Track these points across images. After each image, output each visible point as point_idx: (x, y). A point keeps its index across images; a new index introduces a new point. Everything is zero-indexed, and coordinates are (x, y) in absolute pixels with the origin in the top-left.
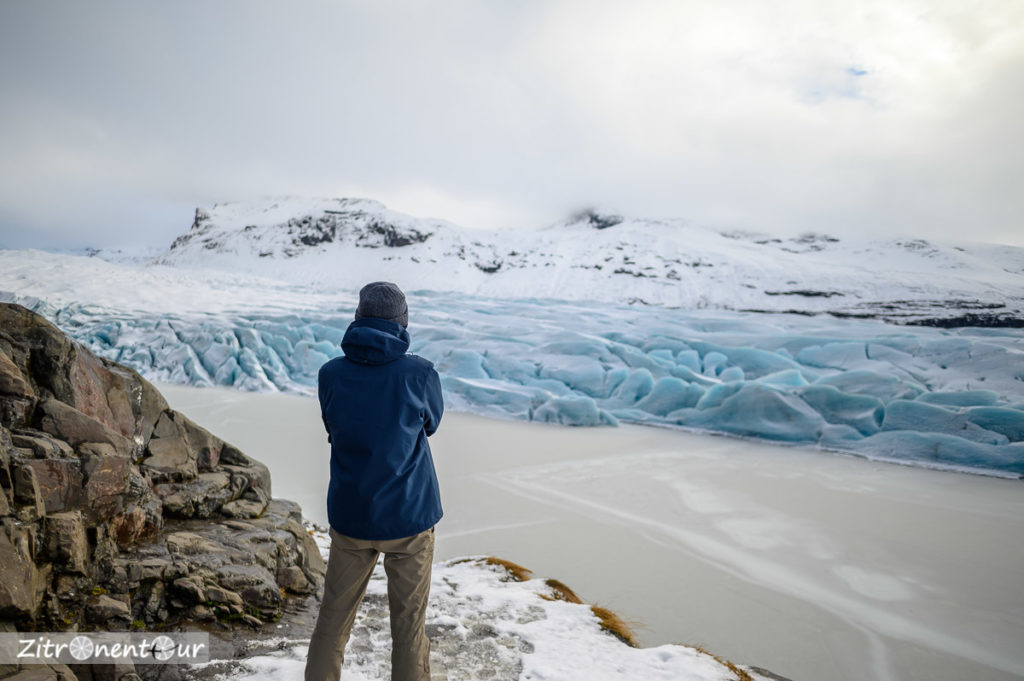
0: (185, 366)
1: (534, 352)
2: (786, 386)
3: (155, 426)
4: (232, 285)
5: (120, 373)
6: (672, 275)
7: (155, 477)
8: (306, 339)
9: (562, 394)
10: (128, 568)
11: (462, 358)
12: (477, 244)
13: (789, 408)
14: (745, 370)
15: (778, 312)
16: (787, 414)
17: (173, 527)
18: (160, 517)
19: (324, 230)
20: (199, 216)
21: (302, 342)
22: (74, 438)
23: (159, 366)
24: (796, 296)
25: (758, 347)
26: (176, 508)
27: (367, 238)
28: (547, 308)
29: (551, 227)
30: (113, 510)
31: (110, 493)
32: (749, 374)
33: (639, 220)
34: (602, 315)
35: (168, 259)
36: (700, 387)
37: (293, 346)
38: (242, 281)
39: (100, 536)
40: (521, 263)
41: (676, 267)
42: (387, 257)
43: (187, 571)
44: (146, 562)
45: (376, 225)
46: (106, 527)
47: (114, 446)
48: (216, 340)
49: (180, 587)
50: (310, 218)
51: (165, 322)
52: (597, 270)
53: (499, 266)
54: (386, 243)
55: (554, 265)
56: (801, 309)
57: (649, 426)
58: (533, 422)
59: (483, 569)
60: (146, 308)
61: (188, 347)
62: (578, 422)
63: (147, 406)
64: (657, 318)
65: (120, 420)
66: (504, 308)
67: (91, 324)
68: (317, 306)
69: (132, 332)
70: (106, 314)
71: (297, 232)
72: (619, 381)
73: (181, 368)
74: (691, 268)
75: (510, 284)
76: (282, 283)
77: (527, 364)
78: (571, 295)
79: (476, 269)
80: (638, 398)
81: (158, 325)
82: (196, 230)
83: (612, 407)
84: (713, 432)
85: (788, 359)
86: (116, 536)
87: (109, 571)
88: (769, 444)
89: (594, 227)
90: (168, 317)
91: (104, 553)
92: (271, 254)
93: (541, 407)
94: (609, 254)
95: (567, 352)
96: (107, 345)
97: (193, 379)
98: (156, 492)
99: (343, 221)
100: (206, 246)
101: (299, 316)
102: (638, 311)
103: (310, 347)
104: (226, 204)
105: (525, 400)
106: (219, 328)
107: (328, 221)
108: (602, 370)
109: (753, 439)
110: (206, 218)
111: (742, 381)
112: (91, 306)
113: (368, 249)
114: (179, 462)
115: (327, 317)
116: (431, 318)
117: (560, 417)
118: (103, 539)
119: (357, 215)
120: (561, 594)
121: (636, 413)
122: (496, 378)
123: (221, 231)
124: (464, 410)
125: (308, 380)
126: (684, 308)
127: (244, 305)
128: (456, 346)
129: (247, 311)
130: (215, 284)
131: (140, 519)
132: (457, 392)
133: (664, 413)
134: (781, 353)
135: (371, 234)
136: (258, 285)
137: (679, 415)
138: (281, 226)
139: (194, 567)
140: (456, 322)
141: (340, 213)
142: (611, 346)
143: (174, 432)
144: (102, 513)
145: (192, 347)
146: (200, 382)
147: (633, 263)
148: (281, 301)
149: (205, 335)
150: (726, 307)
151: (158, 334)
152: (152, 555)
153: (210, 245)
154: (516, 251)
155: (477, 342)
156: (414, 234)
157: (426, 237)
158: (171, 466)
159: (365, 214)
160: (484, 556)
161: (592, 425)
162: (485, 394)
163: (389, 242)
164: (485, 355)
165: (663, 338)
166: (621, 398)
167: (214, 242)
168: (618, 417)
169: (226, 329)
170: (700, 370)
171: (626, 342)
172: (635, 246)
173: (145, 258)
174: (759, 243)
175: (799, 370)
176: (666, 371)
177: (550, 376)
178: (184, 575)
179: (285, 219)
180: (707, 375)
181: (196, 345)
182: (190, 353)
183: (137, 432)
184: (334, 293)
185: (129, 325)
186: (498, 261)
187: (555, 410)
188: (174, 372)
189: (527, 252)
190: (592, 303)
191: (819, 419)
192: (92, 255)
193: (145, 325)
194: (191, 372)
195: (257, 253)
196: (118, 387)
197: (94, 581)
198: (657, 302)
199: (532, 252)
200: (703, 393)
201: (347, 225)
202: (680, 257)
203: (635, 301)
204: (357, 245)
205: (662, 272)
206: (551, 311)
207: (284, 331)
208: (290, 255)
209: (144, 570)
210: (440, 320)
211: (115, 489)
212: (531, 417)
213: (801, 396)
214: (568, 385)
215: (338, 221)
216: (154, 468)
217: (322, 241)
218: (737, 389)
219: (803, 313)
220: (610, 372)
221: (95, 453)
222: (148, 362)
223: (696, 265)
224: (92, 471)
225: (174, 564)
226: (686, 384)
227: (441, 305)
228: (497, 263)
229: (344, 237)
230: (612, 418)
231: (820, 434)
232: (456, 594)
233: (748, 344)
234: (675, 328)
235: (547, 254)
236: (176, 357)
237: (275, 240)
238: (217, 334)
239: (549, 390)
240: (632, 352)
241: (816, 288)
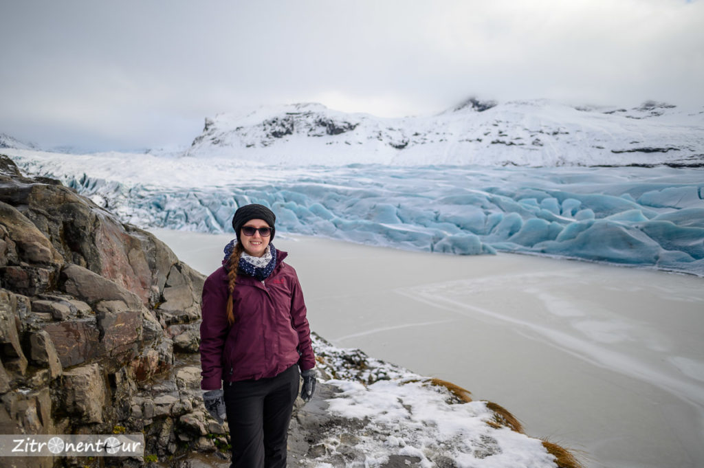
0: (206, 221)
1: (434, 204)
2: (630, 222)
3: (167, 277)
4: (230, 167)
5: (138, 237)
6: (537, 142)
7: (168, 319)
8: (279, 201)
9: (454, 232)
10: (143, 406)
11: (382, 210)
12: (391, 129)
13: (632, 239)
14: (595, 211)
15: (623, 166)
16: (629, 243)
17: (183, 361)
18: (170, 355)
19: (286, 126)
20: (207, 123)
21: (277, 203)
22: (93, 297)
23: (190, 221)
24: (637, 152)
25: (605, 194)
26: (185, 345)
27: (315, 130)
28: (442, 172)
29: (443, 113)
30: (130, 356)
31: (125, 343)
32: (598, 214)
33: (509, 103)
34: (483, 175)
35: (190, 153)
36: (559, 225)
37: (271, 205)
38: (237, 164)
39: (118, 380)
40: (422, 141)
41: (540, 136)
42: (329, 142)
43: (191, 407)
44: (159, 400)
45: (320, 121)
46: (124, 371)
47: (126, 303)
48: (223, 204)
49: (185, 423)
50: (277, 119)
51: (192, 193)
52: (478, 142)
53: (407, 144)
54: (328, 132)
55: (446, 140)
56: (642, 163)
57: (520, 254)
58: (434, 253)
59: (429, 390)
60: (180, 185)
61: (207, 209)
62: (467, 252)
63: (160, 262)
64: (525, 175)
65: (140, 275)
66: (411, 173)
67: (149, 197)
68: (285, 178)
69: (172, 201)
70: (157, 190)
71: (269, 129)
72: (497, 222)
73: (203, 222)
74: (551, 136)
75: (415, 156)
76: (262, 164)
77: (428, 212)
78: (459, 162)
79: (390, 148)
80: (511, 234)
81: (188, 196)
82: (206, 132)
83: (491, 241)
84: (570, 258)
85: (632, 202)
86: (135, 375)
87: (127, 410)
88: (615, 266)
89: (475, 110)
90: (194, 190)
91: (123, 393)
92: (253, 145)
93: (439, 242)
94: (487, 129)
95: (458, 202)
96: (159, 210)
97: (211, 229)
98: (169, 332)
99: (298, 119)
100: (213, 143)
101: (273, 185)
102: (509, 170)
103: (282, 206)
104: (223, 113)
105: (428, 238)
106: (224, 196)
107: (288, 120)
108: (484, 215)
109: (601, 262)
110: (212, 123)
111: (593, 220)
112: (149, 185)
113: (316, 137)
114: (186, 305)
115: (292, 185)
116: (360, 183)
117: (453, 249)
118: (122, 382)
119: (308, 115)
120: (501, 416)
121: (509, 245)
122: (407, 223)
123: (221, 132)
124: (386, 245)
125: (282, 228)
126: (546, 166)
127: (239, 180)
128: (378, 201)
129: (241, 184)
130: (220, 167)
131: (153, 360)
132: (380, 233)
133: (531, 245)
134: (624, 197)
135: (317, 127)
136: (246, 166)
137: (543, 245)
138: (259, 126)
139: (197, 402)
140: (377, 185)
141: (296, 114)
142: (490, 197)
143: (182, 281)
144: (121, 359)
145: (209, 209)
146: (215, 231)
147: (506, 135)
148: (261, 176)
149: (216, 200)
150: (579, 164)
151: (188, 201)
152: (164, 391)
153: (216, 142)
154: (418, 132)
155: (393, 198)
156: (346, 125)
157: (355, 126)
158: (181, 309)
159: (312, 113)
160: (429, 378)
161: (477, 254)
162: (399, 234)
163: (330, 132)
164: (399, 207)
165: (530, 190)
166: (498, 234)
167: (217, 139)
168: (495, 247)
169: (229, 196)
170: (559, 213)
171: (502, 194)
172: (508, 122)
173: (178, 153)
174: (607, 113)
175: (640, 209)
176: (532, 214)
177: (446, 220)
178: (189, 412)
179: (261, 121)
180: (565, 216)
181: (211, 208)
182: (208, 213)
183: (154, 283)
184: (295, 169)
185: (171, 196)
186: (406, 140)
187: (450, 244)
188: (200, 225)
189: (426, 133)
190: (475, 166)
191: (657, 246)
192: (146, 153)
193: (181, 196)
194: (210, 225)
195: (244, 145)
196: (137, 248)
197: (115, 422)
198: (524, 163)
199: (430, 132)
200: (561, 229)
201: (302, 122)
202: (542, 128)
203: (507, 164)
204: (309, 135)
205: (528, 141)
206: (444, 174)
207: (264, 196)
208: (266, 145)
209: (156, 408)
210: (367, 184)
211: (130, 339)
212: (432, 249)
213: (642, 230)
214: (458, 226)
215: (295, 120)
216: (167, 312)
217: (285, 134)
218: (589, 225)
219: (644, 166)
220: (489, 216)
221: (110, 310)
222: (184, 219)
223: (555, 133)
224: (107, 327)
225: (181, 401)
226: (548, 223)
227: (367, 173)
228: (405, 142)
229: (299, 130)
230: (492, 248)
231: (657, 258)
232: (413, 418)
233: (599, 192)
234: (539, 182)
235: (441, 132)
236: (200, 216)
237: (256, 135)
238: (224, 200)
239: (445, 230)
240: (506, 201)
241: (654, 145)
